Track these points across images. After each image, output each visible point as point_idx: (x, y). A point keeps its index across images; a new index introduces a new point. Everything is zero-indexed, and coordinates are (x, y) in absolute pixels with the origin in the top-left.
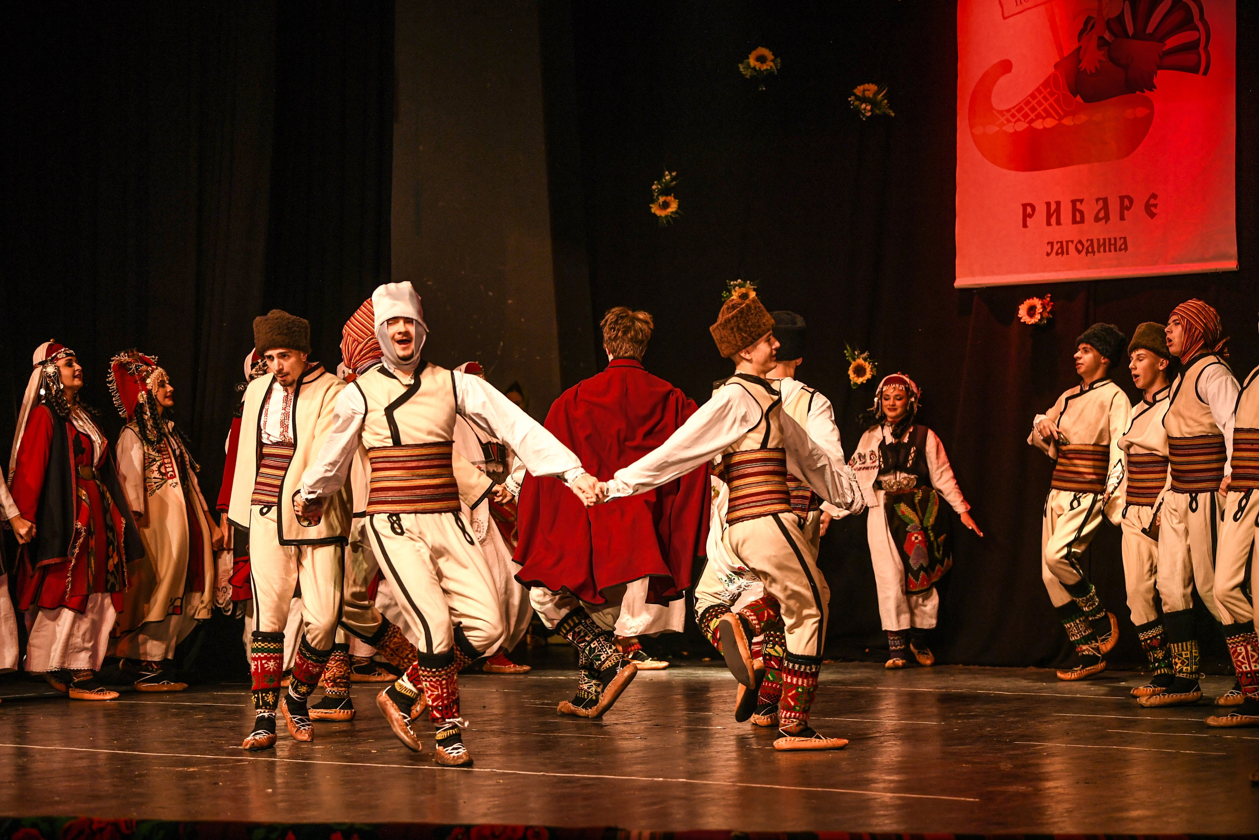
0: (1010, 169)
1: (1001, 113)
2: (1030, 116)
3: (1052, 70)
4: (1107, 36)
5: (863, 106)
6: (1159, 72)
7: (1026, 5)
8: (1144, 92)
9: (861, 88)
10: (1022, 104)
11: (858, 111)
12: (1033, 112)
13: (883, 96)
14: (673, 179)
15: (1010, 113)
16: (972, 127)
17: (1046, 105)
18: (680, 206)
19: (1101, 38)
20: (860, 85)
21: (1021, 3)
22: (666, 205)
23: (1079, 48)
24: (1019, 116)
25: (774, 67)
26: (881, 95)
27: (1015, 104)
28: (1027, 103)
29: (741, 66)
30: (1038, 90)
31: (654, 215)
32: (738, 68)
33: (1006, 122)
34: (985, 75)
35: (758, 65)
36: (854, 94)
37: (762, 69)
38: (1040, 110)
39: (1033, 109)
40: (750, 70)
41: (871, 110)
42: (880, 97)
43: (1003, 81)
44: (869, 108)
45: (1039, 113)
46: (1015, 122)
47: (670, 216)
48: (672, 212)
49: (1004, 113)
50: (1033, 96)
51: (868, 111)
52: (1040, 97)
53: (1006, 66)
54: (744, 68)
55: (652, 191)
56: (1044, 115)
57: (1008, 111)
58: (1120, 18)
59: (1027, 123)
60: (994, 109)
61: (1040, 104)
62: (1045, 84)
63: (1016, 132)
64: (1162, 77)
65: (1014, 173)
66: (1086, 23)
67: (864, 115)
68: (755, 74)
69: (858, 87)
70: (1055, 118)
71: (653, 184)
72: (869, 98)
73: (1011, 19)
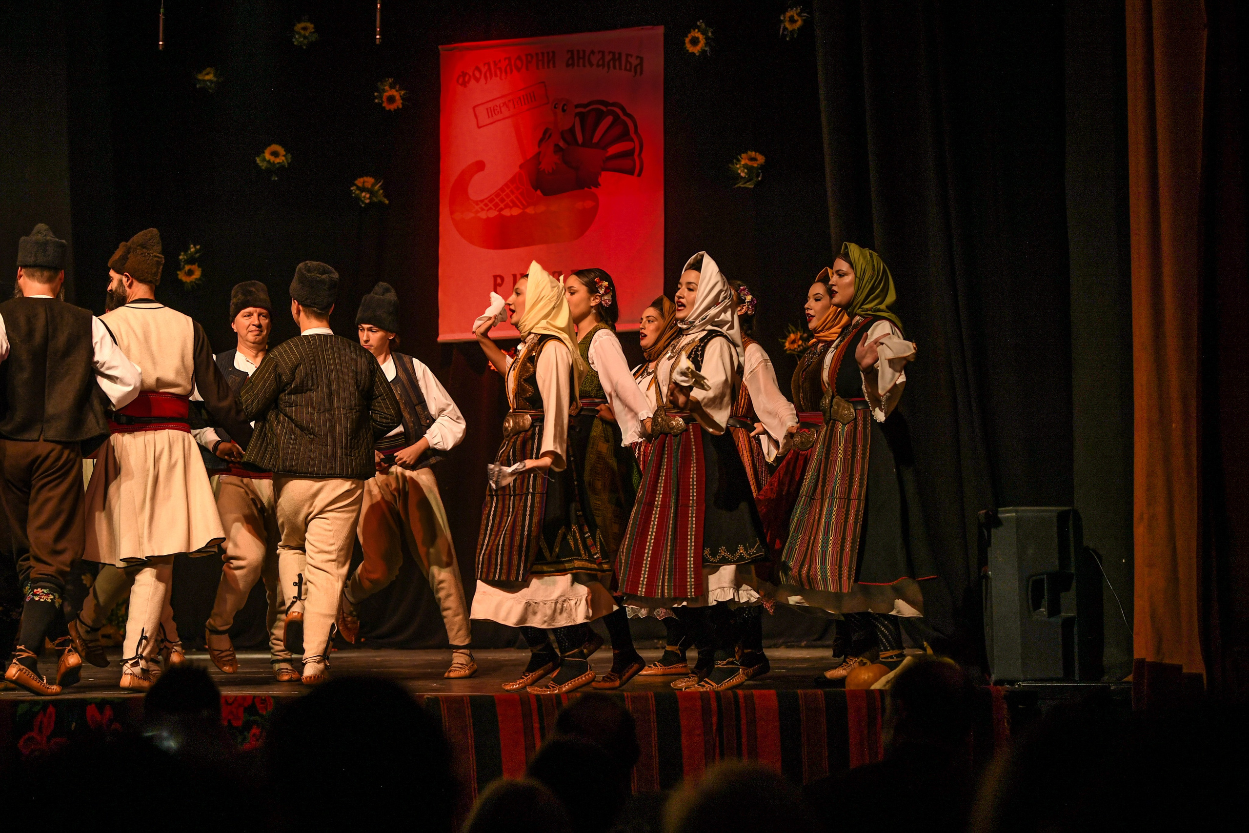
0: (483, 247)
1: (477, 203)
2: (499, 205)
3: (517, 169)
4: (562, 144)
5: (363, 194)
6: (603, 173)
7: (496, 118)
8: (590, 188)
9: (361, 180)
10: (493, 196)
11: (358, 199)
12: (502, 203)
13: (380, 186)
14: (197, 252)
15: (484, 203)
16: (452, 213)
17: (513, 197)
18: (203, 274)
19: (557, 145)
20: (360, 178)
21: (492, 116)
22: (190, 273)
23: (539, 153)
24: (491, 205)
25: (285, 161)
26: (378, 186)
27: (486, 197)
28: (497, 195)
29: (258, 160)
30: (506, 185)
31: (181, 281)
32: (256, 160)
33: (480, 210)
34: (463, 173)
35: (272, 159)
36: (355, 185)
37: (276, 162)
38: (508, 201)
39: (502, 200)
40: (265, 163)
41: (370, 198)
42: (377, 187)
43: (477, 177)
44: (368, 196)
45: (507, 203)
46: (488, 210)
47: (195, 282)
48: (196, 279)
49: (480, 203)
50: (502, 189)
51: (368, 199)
52: (508, 191)
53: (480, 166)
54: (260, 160)
55: (178, 262)
56: (511, 205)
57: (482, 201)
58: (572, 130)
59: (498, 211)
60: (468, 199)
61: (508, 196)
62: (512, 180)
63: (488, 219)
64: (606, 177)
65: (485, 251)
66: (545, 133)
67: (363, 202)
68: (269, 166)
69: (359, 179)
70: (518, 207)
71: (180, 255)
72: (368, 188)
73: (485, 128)
